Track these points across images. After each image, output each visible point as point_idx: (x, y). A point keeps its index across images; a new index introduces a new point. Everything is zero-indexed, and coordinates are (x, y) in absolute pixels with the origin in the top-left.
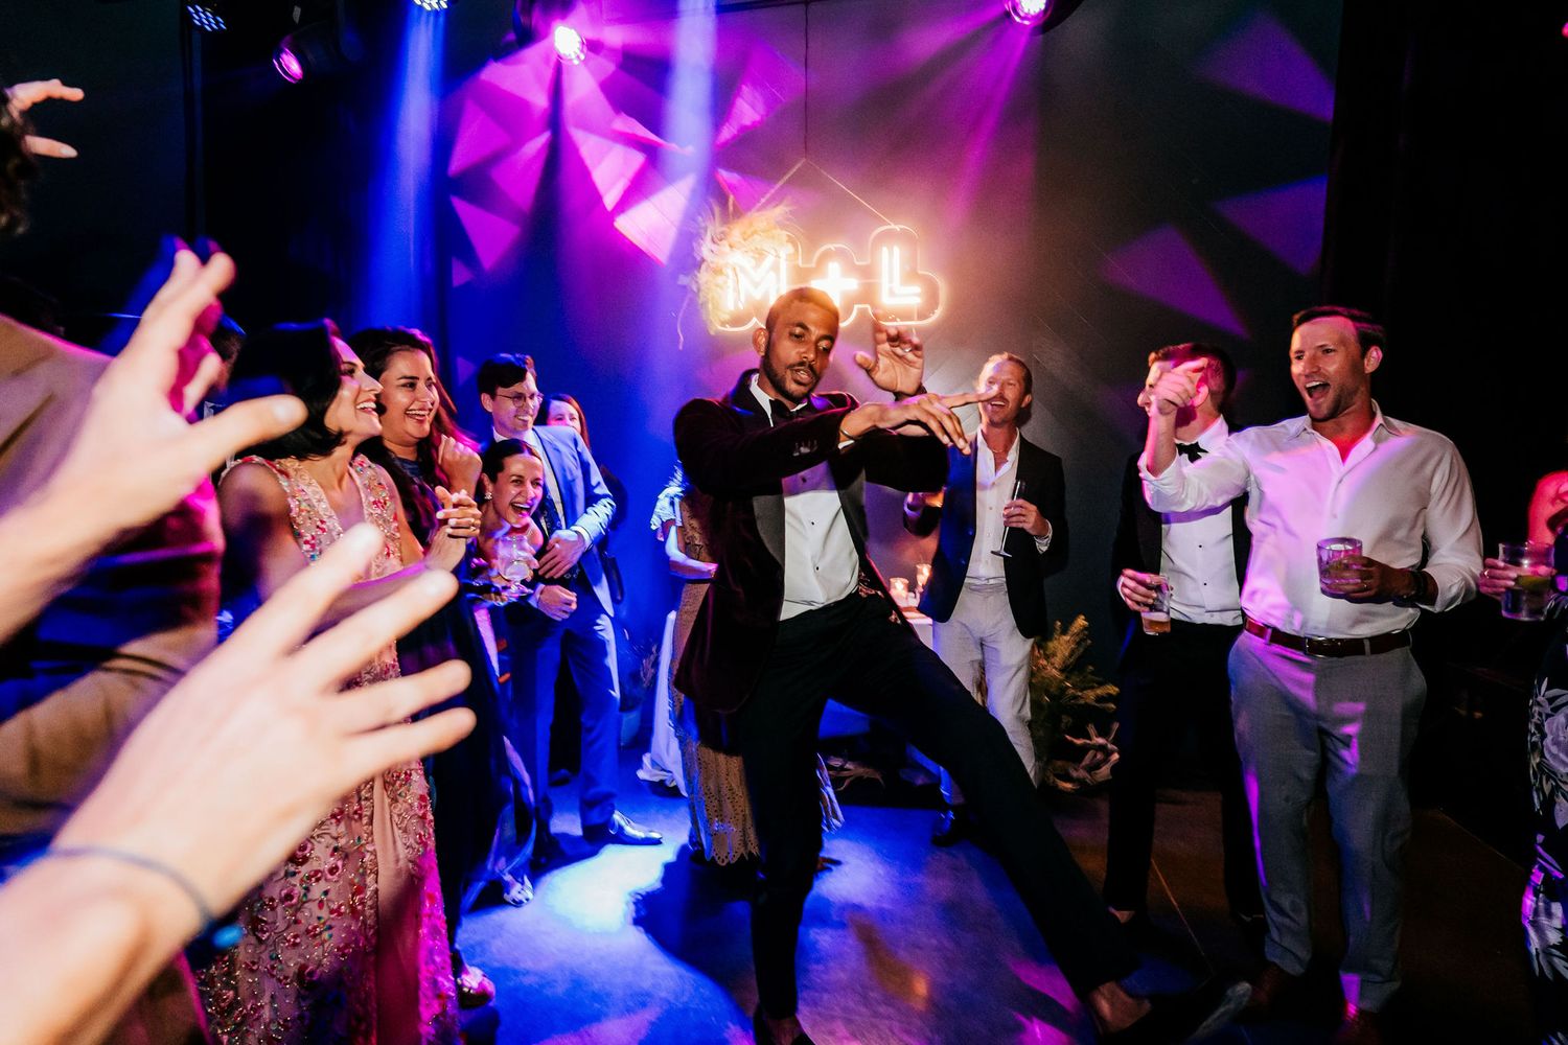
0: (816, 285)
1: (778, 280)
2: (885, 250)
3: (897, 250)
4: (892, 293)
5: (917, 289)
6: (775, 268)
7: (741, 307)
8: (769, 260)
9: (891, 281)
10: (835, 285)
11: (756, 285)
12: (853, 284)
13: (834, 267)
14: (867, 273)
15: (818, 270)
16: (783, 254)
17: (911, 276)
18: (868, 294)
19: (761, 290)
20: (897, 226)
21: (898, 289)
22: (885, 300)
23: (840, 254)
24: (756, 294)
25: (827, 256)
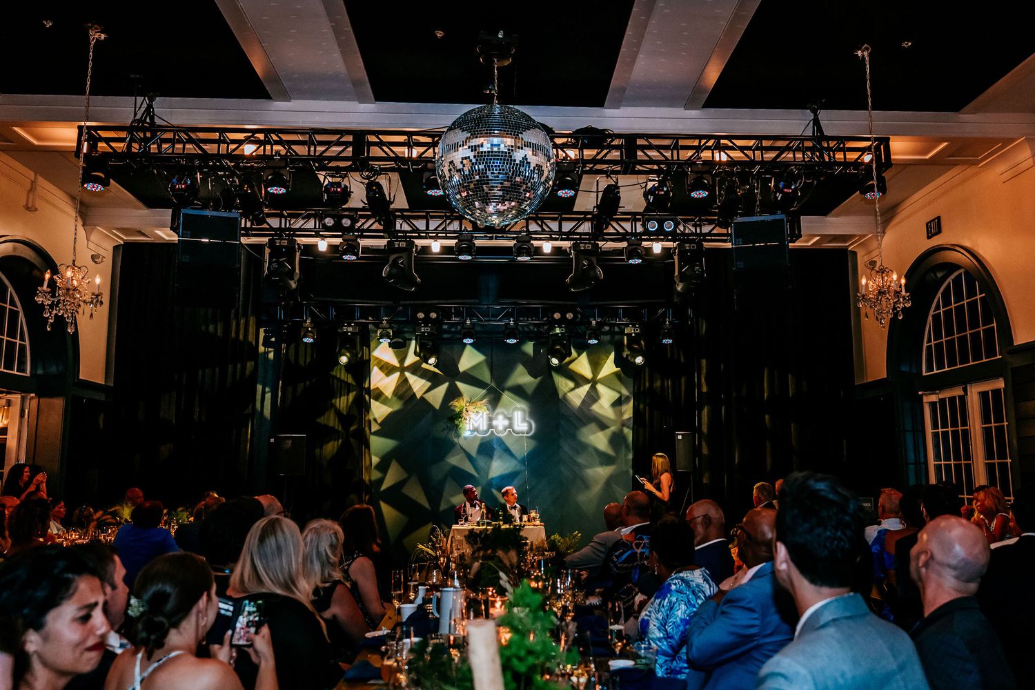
0: (495, 423)
1: (483, 422)
2: (516, 413)
3: (520, 413)
4: (518, 426)
5: (526, 424)
6: (482, 417)
7: (471, 429)
8: (480, 414)
9: (518, 422)
10: (500, 423)
11: (476, 422)
12: (506, 423)
13: (501, 417)
14: (510, 419)
15: (496, 418)
16: (485, 413)
17: (524, 420)
18: (511, 426)
19: (478, 423)
20: (519, 405)
21: (520, 424)
22: (516, 428)
23: (502, 413)
24: (476, 425)
25: (498, 414)
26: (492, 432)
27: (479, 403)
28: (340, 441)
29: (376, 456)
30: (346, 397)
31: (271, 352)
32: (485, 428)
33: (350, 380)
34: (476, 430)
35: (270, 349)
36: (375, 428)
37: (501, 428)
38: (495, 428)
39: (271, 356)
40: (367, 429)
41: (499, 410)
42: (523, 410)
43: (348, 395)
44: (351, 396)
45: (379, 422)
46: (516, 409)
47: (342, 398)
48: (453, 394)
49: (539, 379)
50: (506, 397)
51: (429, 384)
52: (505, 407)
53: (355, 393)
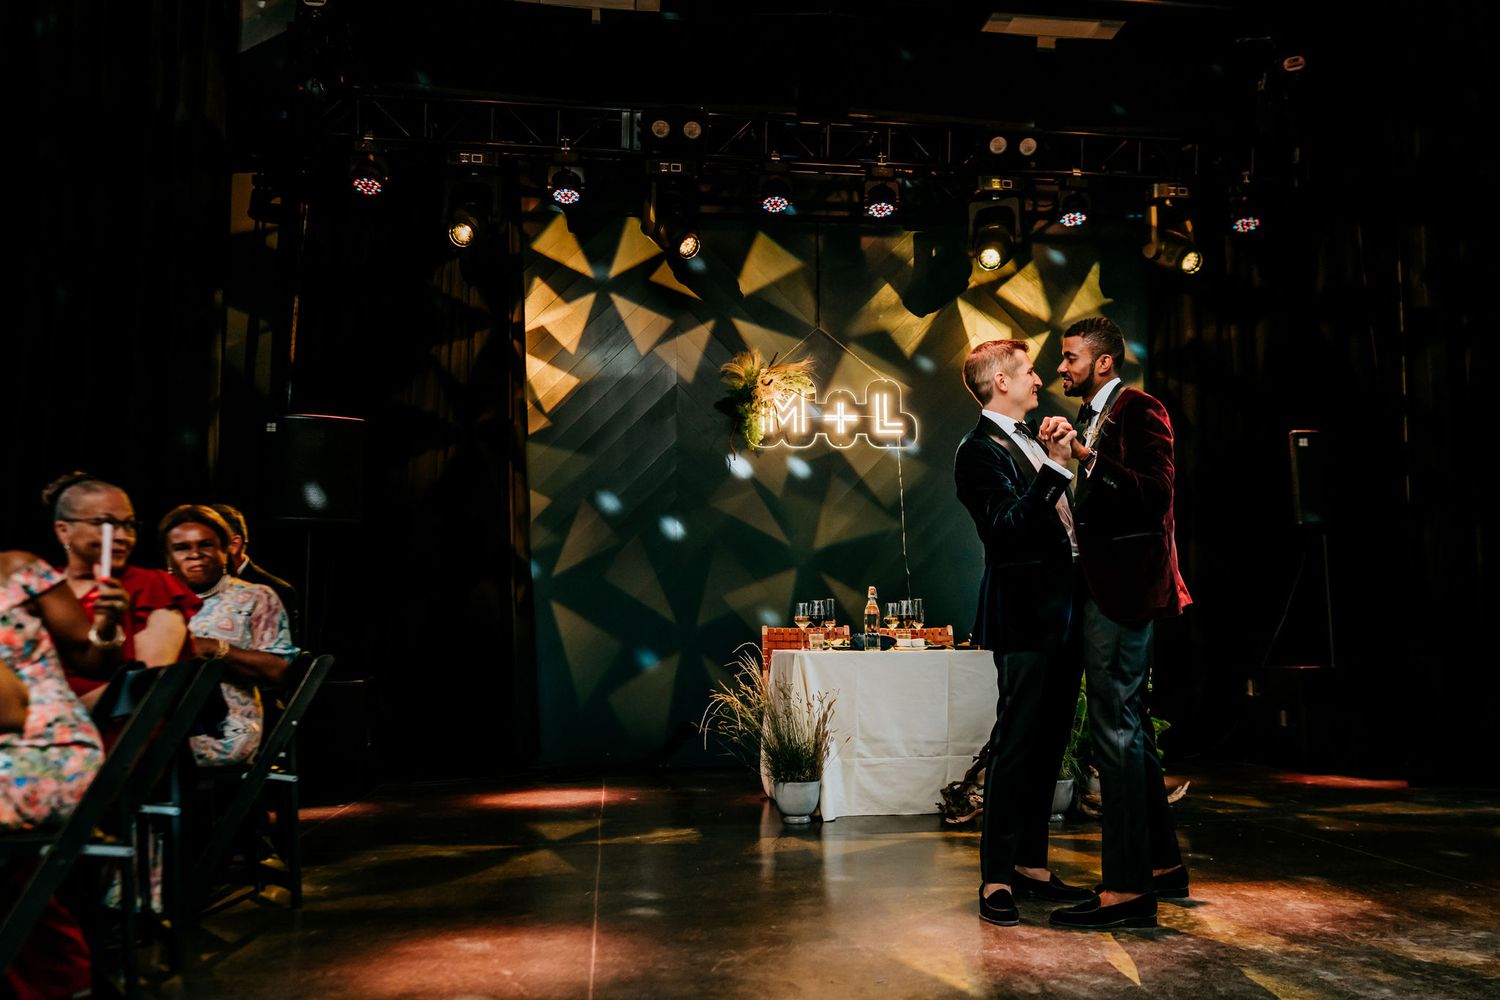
0: (828, 418)
1: (799, 413)
2: (877, 396)
3: (885, 396)
4: (882, 427)
5: (899, 424)
6: (797, 403)
7: (772, 430)
8: (795, 395)
9: (882, 417)
10: (841, 419)
11: (784, 415)
12: (855, 418)
13: (841, 406)
14: (863, 410)
15: (830, 407)
16: (803, 394)
17: (895, 414)
18: (865, 425)
19: (787, 419)
20: (885, 379)
21: (886, 424)
22: (878, 431)
23: (845, 396)
24: (783, 422)
25: (834, 397)
26: (821, 440)
27: (792, 369)
28: (452, 450)
29: (541, 491)
30: (464, 344)
31: (270, 231)
32: (804, 430)
33: (475, 299)
34: (783, 433)
35: (268, 225)
36: (536, 424)
37: (841, 430)
38: (830, 429)
39: (273, 240)
40: (517, 423)
41: (837, 388)
42: (891, 389)
43: (471, 336)
44: (479, 340)
45: (547, 409)
46: (877, 387)
47: (455, 344)
48: (729, 344)
49: (930, 317)
50: (854, 360)
51: (665, 322)
52: (850, 382)
53: (486, 332)
